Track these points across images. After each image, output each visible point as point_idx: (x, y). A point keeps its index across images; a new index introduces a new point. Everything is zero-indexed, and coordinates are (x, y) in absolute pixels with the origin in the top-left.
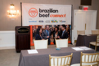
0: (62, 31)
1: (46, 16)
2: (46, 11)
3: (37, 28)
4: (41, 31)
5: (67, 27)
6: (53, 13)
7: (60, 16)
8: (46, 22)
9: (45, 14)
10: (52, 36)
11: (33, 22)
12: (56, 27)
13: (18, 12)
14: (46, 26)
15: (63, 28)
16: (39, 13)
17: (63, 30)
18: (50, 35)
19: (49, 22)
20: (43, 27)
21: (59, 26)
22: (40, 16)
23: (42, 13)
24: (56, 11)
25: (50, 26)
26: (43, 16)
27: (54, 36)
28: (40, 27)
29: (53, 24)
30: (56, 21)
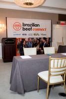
1: (29, 29)
2: (28, 25)
3: (21, 40)
4: (24, 43)
6: (35, 27)
7: (41, 30)
8: (29, 35)
9: (28, 27)
12: (38, 40)
13: (4, 26)
14: (29, 39)
15: (44, 41)
16: (22, 26)
21: (40, 38)
22: (24, 29)
23: (25, 27)
24: (37, 25)
25: (32, 38)
26: (26, 29)
28: (23, 40)
29: (35, 37)
30: (37, 34)
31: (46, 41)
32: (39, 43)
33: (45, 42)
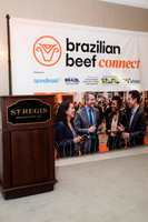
0: (129, 110)
1: (87, 63)
2: (86, 47)
3: (60, 101)
4: (70, 111)
5: (143, 97)
7: (126, 64)
8: (87, 82)
9: (84, 56)
10: (104, 125)
11: (48, 81)
12: (115, 98)
14: (86, 95)
15: (132, 102)
16: (65, 52)
17: (133, 107)
21: (121, 93)
22: (70, 62)
23: (74, 55)
24: (113, 49)
25: (97, 94)
26: (78, 62)
27: (109, 127)
29: (106, 89)
30: (114, 81)
31: (139, 102)
32: (117, 109)
33: (137, 107)
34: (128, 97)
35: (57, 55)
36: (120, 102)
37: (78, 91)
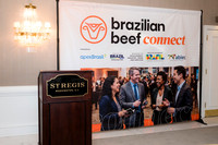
0: (174, 85)
1: (132, 40)
2: (130, 25)
3: (105, 76)
5: (188, 73)
6: (150, 34)
7: (170, 41)
10: (149, 100)
11: (93, 57)
12: (159, 73)
14: (131, 71)
15: (178, 77)
16: (110, 30)
18: (143, 97)
19: (140, 57)
20: (123, 74)
21: (167, 69)
22: (115, 39)
23: (119, 32)
24: (158, 27)
25: (141, 70)
26: (123, 40)
27: (154, 101)
28: (113, 74)
29: (151, 65)
30: (158, 57)
31: (184, 77)
32: (162, 84)
34: (173, 72)
35: (102, 33)
36: (165, 78)
37: (123, 67)
